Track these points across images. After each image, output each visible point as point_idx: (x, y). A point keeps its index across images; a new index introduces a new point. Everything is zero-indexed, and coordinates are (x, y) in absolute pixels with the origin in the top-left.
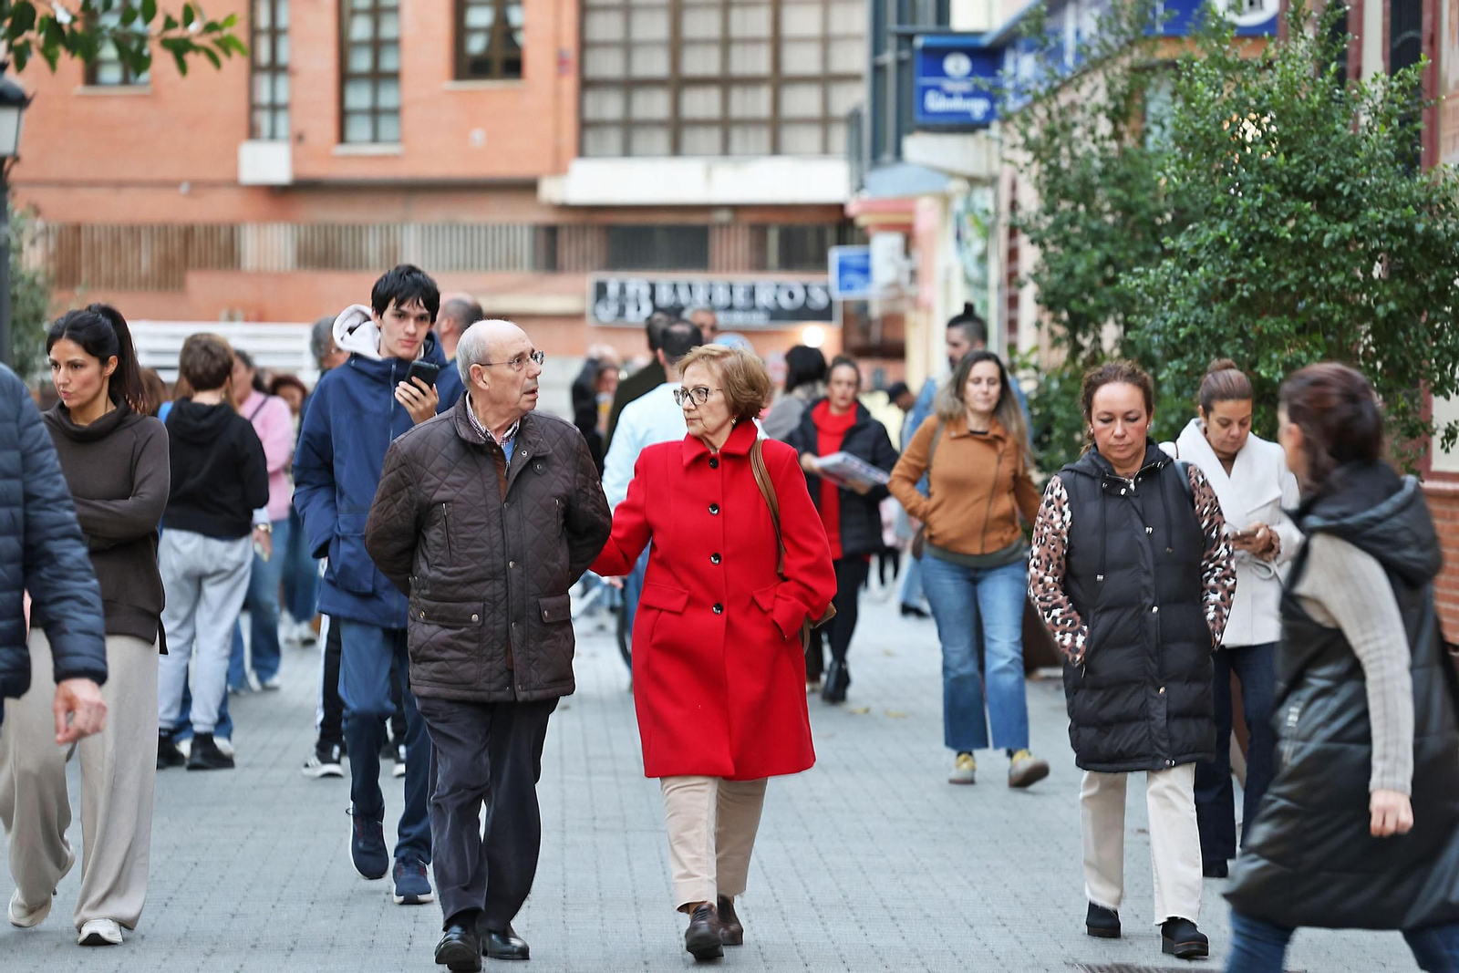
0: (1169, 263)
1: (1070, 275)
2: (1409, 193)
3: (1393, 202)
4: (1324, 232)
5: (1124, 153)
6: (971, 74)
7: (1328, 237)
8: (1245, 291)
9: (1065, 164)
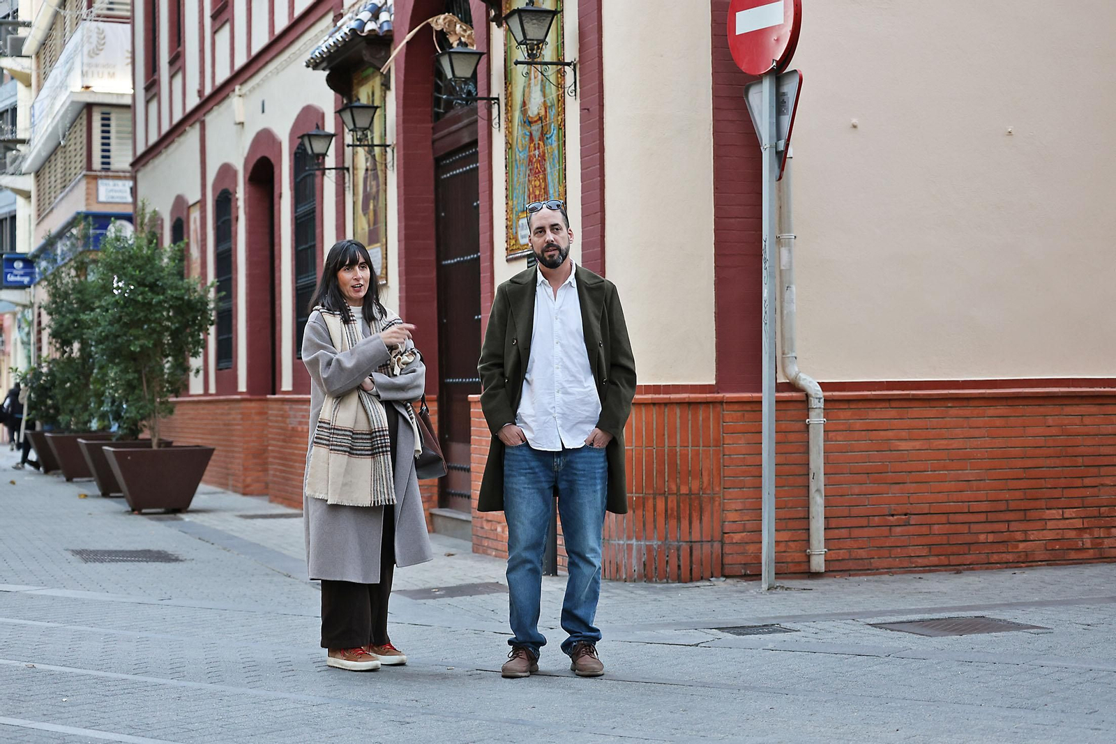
0: (98, 310)
1: (61, 325)
2: (182, 285)
3: (177, 288)
4: (153, 299)
5: (80, 282)
6: (23, 268)
7: (154, 300)
8: (125, 319)
9: (59, 286)
